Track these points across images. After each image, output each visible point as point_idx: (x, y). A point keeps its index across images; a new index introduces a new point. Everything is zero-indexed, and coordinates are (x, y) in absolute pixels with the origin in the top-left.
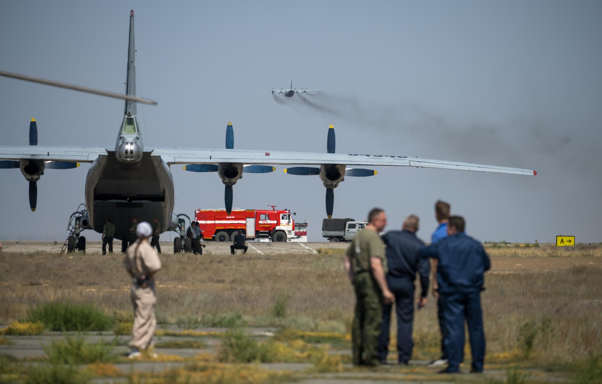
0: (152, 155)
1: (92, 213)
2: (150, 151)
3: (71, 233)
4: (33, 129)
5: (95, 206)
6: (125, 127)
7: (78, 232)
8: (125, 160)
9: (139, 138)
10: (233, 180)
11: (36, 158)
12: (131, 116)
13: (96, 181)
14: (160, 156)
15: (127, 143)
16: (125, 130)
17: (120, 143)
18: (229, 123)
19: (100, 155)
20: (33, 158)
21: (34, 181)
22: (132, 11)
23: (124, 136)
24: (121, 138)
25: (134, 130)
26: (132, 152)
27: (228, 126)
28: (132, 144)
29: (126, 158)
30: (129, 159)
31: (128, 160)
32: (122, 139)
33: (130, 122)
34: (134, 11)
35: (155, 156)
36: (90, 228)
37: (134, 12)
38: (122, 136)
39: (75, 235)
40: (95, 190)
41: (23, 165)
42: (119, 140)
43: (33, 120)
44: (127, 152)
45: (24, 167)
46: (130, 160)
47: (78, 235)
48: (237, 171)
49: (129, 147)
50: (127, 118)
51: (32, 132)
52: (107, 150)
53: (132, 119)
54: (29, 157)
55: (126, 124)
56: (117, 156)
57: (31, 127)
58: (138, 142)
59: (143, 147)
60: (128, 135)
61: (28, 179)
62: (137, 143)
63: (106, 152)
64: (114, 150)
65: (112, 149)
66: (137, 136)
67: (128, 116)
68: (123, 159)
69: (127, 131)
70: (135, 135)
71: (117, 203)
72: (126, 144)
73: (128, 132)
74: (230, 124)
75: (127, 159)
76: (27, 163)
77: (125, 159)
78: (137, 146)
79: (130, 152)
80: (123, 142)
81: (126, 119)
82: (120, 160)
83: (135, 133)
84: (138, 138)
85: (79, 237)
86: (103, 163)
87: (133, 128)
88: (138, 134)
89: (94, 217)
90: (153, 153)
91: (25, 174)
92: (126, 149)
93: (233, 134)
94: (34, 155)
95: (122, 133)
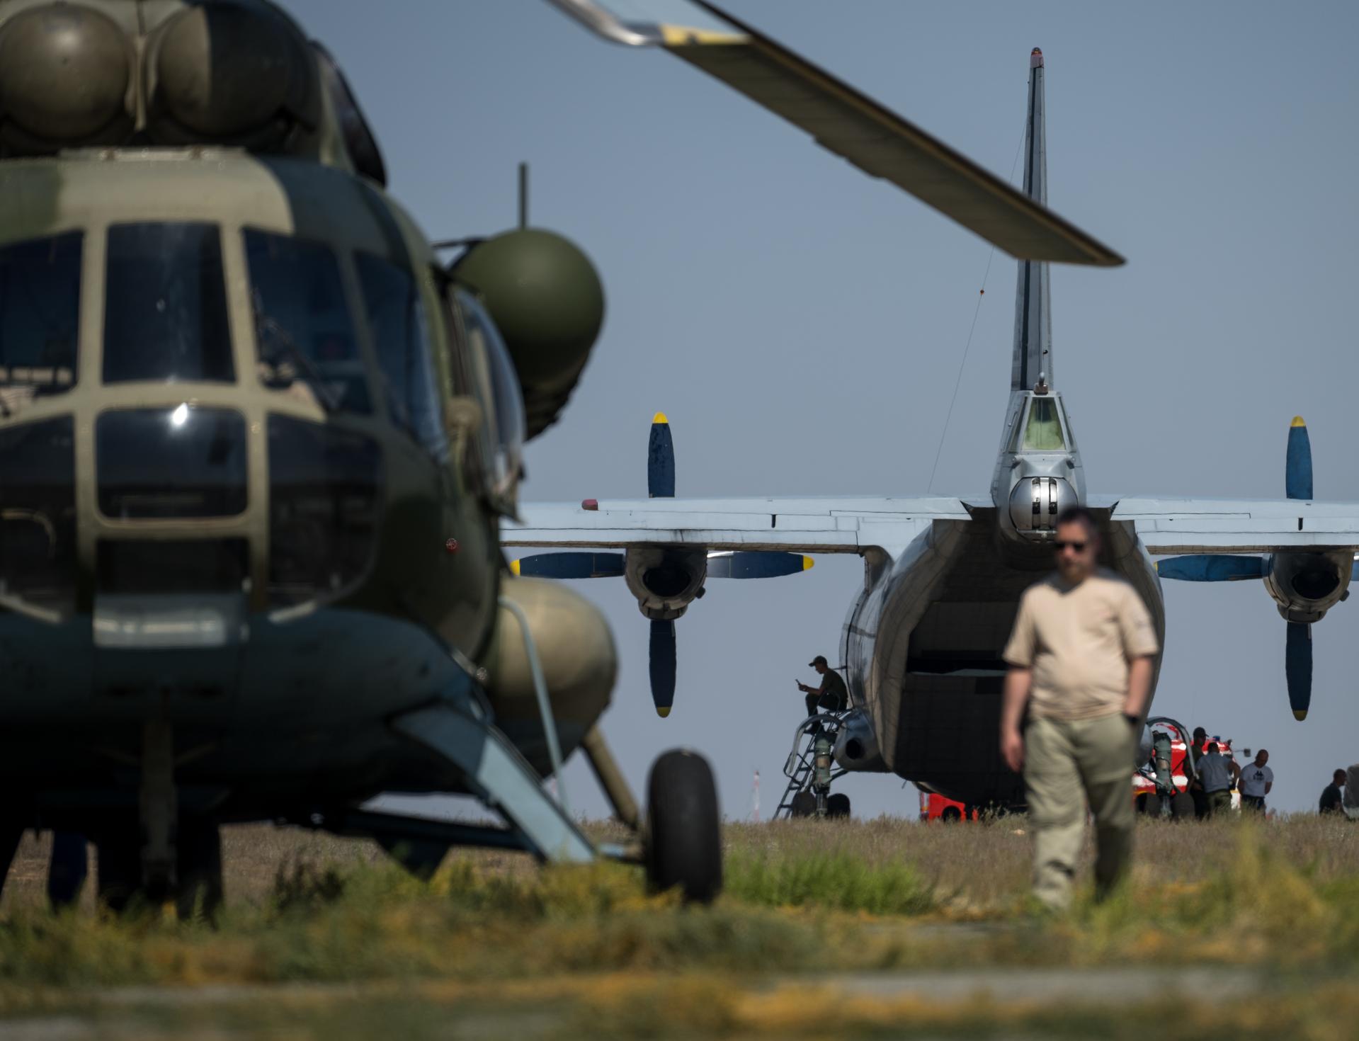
0: (1114, 518)
1: (894, 715)
2: (1106, 504)
3: (795, 785)
4: (660, 446)
5: (906, 692)
6: (1028, 429)
7: (825, 781)
8: (1031, 534)
9: (1075, 465)
10: (1318, 605)
11: (689, 538)
12: (1046, 393)
13: (919, 607)
14: (1132, 522)
15: (1037, 481)
16: (1028, 437)
17: (1014, 481)
18: (1295, 420)
19: (936, 522)
20: (679, 538)
21: (666, 617)
22: (1036, 52)
23: (1026, 458)
24: (1015, 464)
25: (1057, 438)
26: (1053, 507)
27: (1293, 430)
28: (1052, 482)
29: (1034, 528)
30: (1044, 533)
31: (1040, 535)
32: (1018, 468)
33: (1045, 410)
34: (1042, 51)
35: (1119, 522)
36: (877, 765)
37: (1044, 55)
38: (1018, 457)
39: (815, 792)
40: (913, 637)
41: (639, 566)
42: (1011, 471)
43: (661, 419)
44: (1036, 508)
45: (642, 571)
46: (1048, 535)
47: (824, 789)
48: (1336, 575)
49: (1042, 494)
50: (1034, 399)
51: (657, 459)
52: (965, 505)
53: (1051, 401)
54: (667, 538)
55: (1033, 419)
56: (1003, 522)
57: (652, 442)
58: (1073, 477)
59: (1084, 494)
60: (1036, 453)
61: (649, 612)
62: (1068, 479)
63: (964, 510)
64: (990, 504)
65: (985, 501)
66: (1070, 457)
67: (1036, 393)
68: (1023, 532)
69: (1033, 440)
70: (1061, 455)
71: (980, 680)
72: (1034, 483)
73: (1039, 445)
74: (1298, 424)
75: (1038, 532)
76: (656, 558)
77: (1033, 532)
78: (1069, 490)
79: (1048, 510)
80: (1024, 478)
81: (1030, 402)
82: (1014, 537)
83: (1062, 449)
84: (1070, 464)
85: (829, 795)
86: (950, 546)
87: (1054, 429)
88: (1073, 452)
89: (900, 729)
90: (1115, 512)
91: (645, 592)
92: (1035, 501)
93: (1309, 457)
94: (681, 531)
95: (1019, 451)
